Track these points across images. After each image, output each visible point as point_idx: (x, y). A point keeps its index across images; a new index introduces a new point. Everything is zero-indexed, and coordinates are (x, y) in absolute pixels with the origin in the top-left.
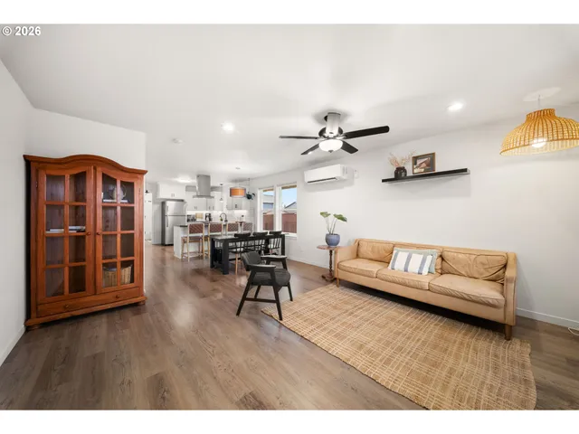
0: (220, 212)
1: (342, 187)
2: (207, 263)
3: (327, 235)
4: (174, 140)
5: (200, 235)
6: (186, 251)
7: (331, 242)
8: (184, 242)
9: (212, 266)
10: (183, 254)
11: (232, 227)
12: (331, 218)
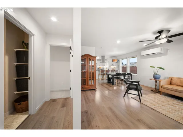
0: (106, 67)
1: (161, 56)
2: (106, 81)
3: (154, 75)
4: (101, 48)
5: (103, 73)
6: (99, 77)
7: (156, 77)
8: (99, 75)
9: (108, 82)
10: (99, 78)
11: (112, 71)
12: (156, 68)
